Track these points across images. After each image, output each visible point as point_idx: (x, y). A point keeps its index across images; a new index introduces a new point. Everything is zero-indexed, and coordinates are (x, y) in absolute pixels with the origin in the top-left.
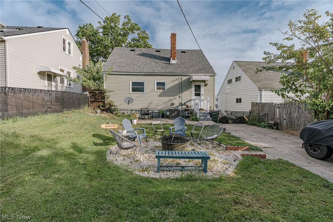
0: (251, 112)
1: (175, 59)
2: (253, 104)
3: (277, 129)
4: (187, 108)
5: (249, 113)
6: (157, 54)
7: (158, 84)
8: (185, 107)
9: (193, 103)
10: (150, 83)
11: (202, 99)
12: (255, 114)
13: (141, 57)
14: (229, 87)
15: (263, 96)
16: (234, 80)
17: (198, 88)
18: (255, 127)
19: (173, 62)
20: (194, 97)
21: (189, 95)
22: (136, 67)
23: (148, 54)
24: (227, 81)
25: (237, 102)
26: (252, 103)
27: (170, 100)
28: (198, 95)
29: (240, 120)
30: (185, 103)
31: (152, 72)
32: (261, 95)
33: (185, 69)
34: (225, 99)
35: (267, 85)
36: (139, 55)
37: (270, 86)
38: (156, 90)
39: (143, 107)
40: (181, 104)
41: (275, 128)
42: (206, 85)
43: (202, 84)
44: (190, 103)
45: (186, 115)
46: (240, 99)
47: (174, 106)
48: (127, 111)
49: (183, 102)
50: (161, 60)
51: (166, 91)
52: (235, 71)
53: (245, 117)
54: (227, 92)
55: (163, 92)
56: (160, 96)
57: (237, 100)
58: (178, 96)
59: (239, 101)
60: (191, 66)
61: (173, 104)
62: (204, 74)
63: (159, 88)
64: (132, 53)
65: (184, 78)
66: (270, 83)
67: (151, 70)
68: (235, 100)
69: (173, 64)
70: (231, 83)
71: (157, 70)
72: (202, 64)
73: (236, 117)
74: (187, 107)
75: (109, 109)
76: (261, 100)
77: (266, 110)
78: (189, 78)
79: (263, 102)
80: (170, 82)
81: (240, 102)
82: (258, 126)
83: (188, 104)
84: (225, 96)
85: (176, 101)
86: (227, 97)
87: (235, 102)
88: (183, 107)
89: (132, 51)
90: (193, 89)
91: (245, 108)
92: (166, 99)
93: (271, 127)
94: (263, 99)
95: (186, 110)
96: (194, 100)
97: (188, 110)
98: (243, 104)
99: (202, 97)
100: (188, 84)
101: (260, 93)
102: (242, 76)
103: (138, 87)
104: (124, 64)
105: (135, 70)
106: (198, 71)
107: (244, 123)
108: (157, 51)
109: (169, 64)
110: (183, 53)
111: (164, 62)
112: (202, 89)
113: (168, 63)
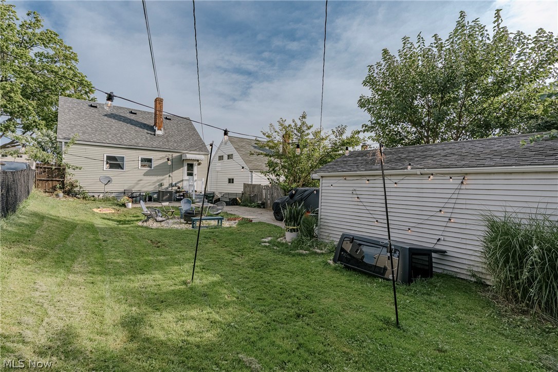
0: (243, 194)
1: (161, 130)
2: (246, 186)
3: (264, 208)
4: (178, 190)
5: (241, 195)
6: (133, 117)
7: (143, 160)
8: (176, 188)
9: (185, 184)
10: (132, 158)
11: (195, 179)
12: (247, 195)
13: (110, 119)
14: (219, 164)
15: (254, 177)
16: (225, 157)
17: (191, 166)
18: (247, 208)
19: (158, 132)
20: (187, 177)
21: (181, 174)
22: (110, 136)
23: (120, 116)
24: (218, 157)
25: (229, 182)
26: (244, 184)
27: (158, 181)
28: (190, 174)
29: (233, 202)
30: (176, 184)
31: (135, 144)
32: (252, 176)
33: (175, 144)
34: (215, 178)
35: (257, 166)
36: (106, 115)
37: (259, 168)
38: (140, 168)
39: (125, 188)
40: (171, 185)
41: (262, 207)
42: (199, 164)
43: (195, 163)
44: (181, 183)
45: (177, 197)
46: (233, 179)
47: (163, 187)
48: (99, 194)
49: (174, 183)
50: (140, 127)
51: (152, 168)
52: (226, 147)
53: (238, 199)
54: (217, 170)
55: (149, 171)
56: (145, 175)
57: (229, 179)
58: (168, 176)
59: (231, 181)
60: (182, 141)
61: (161, 185)
62: (198, 153)
63: (144, 166)
64: (93, 111)
65: (175, 155)
66: (260, 164)
67: (133, 142)
68: (227, 180)
69: (159, 136)
70: (223, 159)
71: (141, 142)
72: (193, 139)
73: (229, 199)
74: (179, 188)
75: (70, 192)
76: (252, 181)
77: (256, 190)
78: (181, 155)
79: (254, 183)
80: (158, 158)
81: (233, 182)
82: (249, 207)
83: (179, 185)
84: (215, 174)
85: (166, 182)
86: (218, 176)
87: (227, 182)
88: (174, 188)
89: (92, 108)
90: (186, 168)
91: (237, 189)
92: (154, 178)
93: (259, 206)
94: (253, 180)
95: (177, 192)
96: (186, 180)
97: (179, 192)
98: (235, 185)
99: (195, 178)
100: (180, 162)
101: (251, 174)
102: (235, 154)
103: (115, 163)
104: (90, 129)
105: (110, 140)
106: (191, 148)
107: (237, 205)
108: (131, 112)
109: (155, 135)
110: (168, 121)
111: (146, 131)
112: (195, 168)
113: (153, 133)
